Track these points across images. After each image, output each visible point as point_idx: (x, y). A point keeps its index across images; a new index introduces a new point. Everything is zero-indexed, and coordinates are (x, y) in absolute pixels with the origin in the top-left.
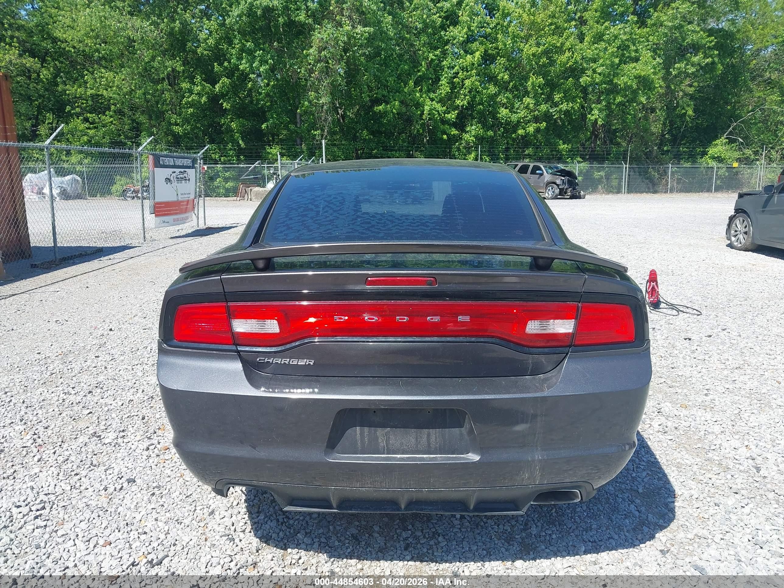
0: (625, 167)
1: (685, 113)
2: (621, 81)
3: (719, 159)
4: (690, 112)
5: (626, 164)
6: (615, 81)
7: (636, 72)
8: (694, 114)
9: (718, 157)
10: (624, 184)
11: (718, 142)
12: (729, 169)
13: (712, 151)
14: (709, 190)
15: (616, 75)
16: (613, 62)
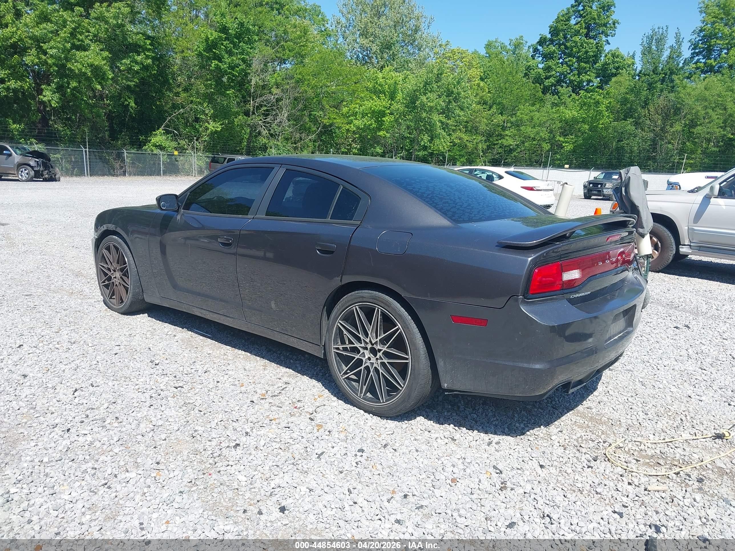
0: (85, 151)
1: (128, 105)
2: (75, 66)
3: (161, 148)
4: (133, 104)
5: (85, 148)
6: (69, 65)
7: (89, 60)
8: (136, 106)
9: (159, 145)
10: (86, 167)
11: (158, 132)
12: (170, 156)
13: (154, 140)
14: (159, 174)
15: (67, 59)
16: (65, 47)
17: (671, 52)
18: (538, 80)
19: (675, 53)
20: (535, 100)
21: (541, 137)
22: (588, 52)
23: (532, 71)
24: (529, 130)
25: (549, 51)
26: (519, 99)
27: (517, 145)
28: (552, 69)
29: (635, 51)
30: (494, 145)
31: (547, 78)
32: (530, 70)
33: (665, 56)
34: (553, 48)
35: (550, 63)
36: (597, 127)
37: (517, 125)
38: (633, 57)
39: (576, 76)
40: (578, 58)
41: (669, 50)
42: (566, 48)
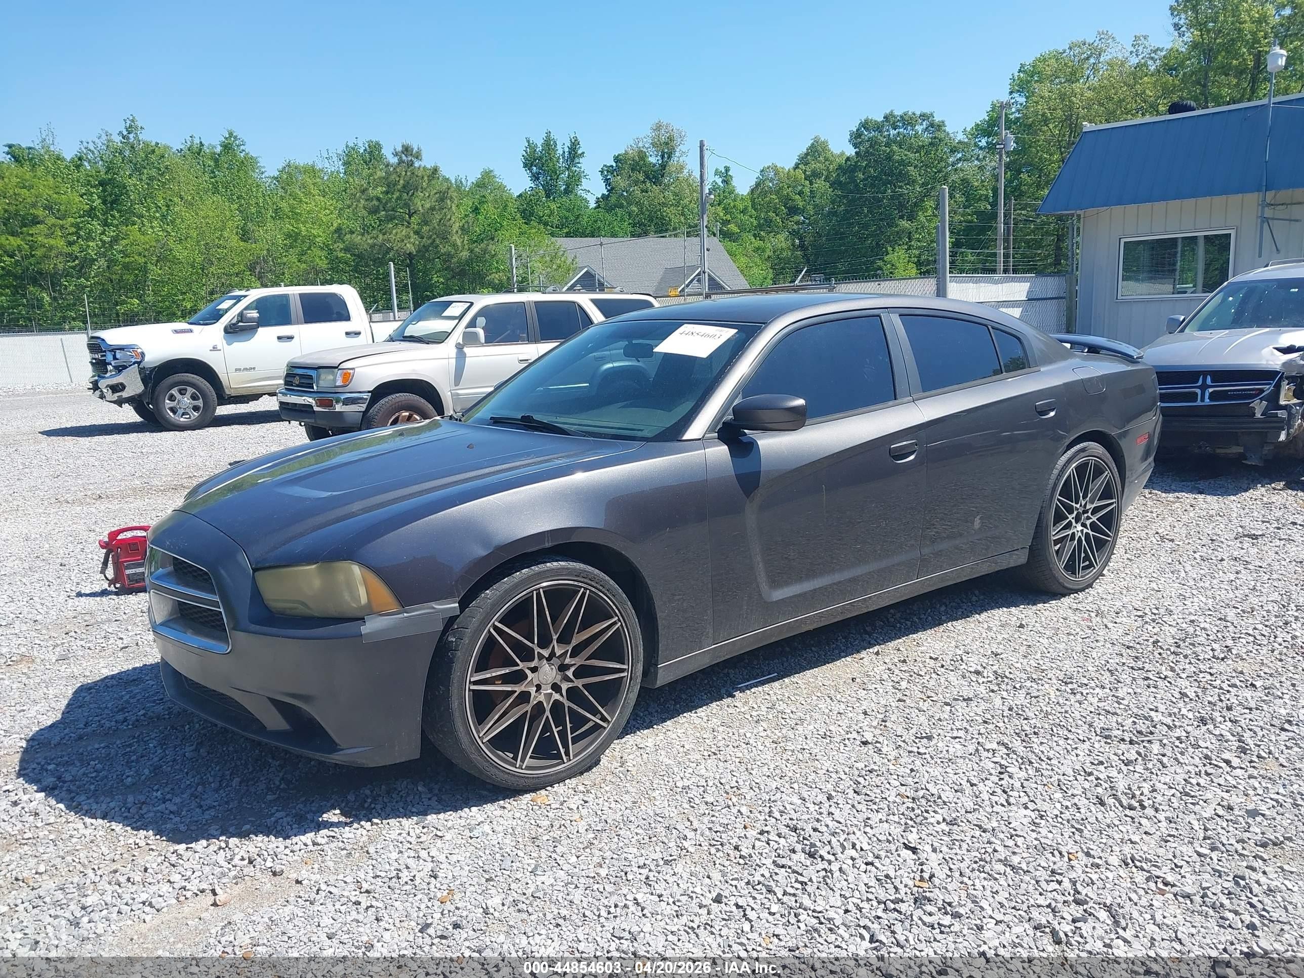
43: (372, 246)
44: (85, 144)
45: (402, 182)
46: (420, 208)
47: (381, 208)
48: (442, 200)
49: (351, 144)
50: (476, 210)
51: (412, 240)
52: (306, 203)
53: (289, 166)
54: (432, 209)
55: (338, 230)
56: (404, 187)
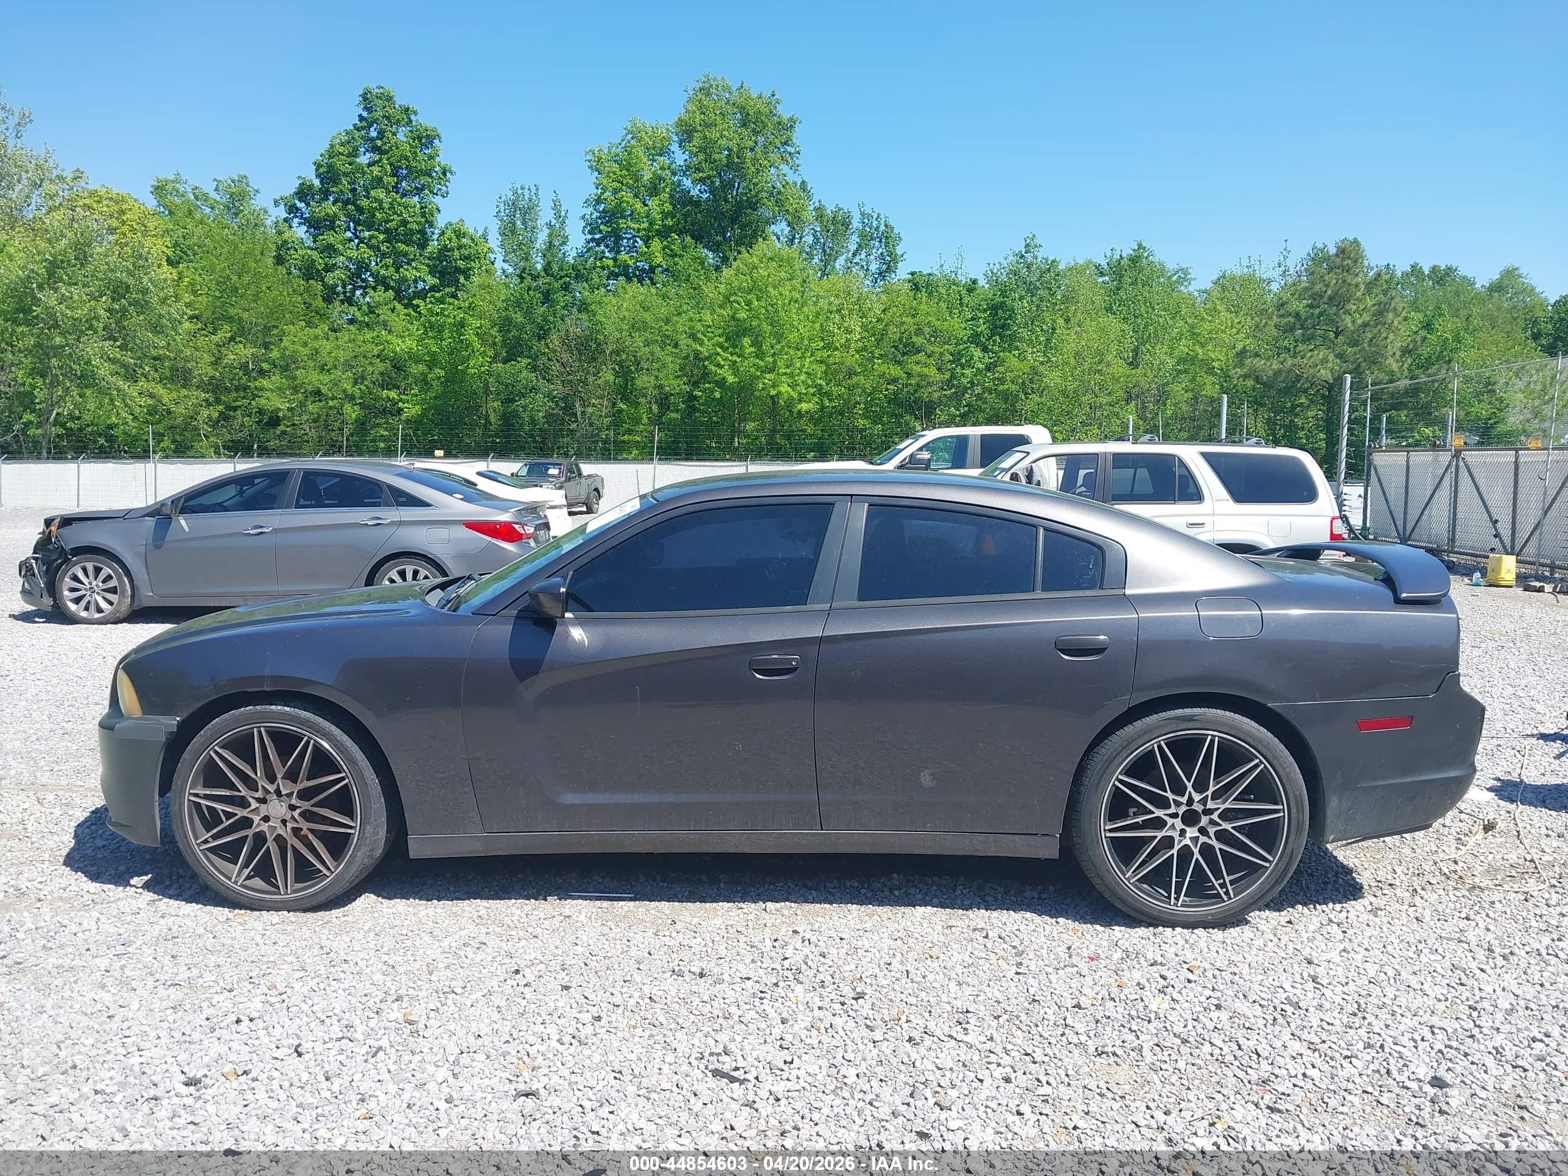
17: (550, 235)
18: (309, 272)
19: (557, 238)
20: (311, 316)
21: (344, 391)
22: (408, 222)
23: (292, 252)
24: (313, 378)
25: (323, 214)
26: (277, 311)
27: (290, 409)
28: (335, 250)
29: (486, 228)
30: (235, 409)
31: (328, 269)
32: (288, 249)
33: (539, 241)
34: (329, 207)
35: (329, 237)
36: (464, 372)
37: (286, 367)
38: (485, 237)
39: (392, 269)
40: (387, 231)
41: (546, 231)
42: (360, 210)
43: (1277, 373)
44: (992, 266)
45: (1329, 292)
46: (1350, 325)
47: (1298, 326)
48: (1380, 313)
49: (1320, 246)
50: (1428, 326)
51: (1330, 365)
52: (1210, 322)
53: (1224, 277)
54: (1365, 325)
55: (1243, 352)
56: (1330, 298)
